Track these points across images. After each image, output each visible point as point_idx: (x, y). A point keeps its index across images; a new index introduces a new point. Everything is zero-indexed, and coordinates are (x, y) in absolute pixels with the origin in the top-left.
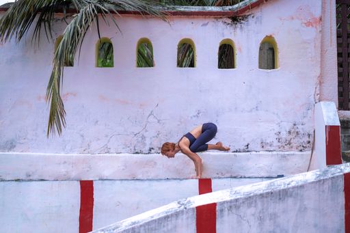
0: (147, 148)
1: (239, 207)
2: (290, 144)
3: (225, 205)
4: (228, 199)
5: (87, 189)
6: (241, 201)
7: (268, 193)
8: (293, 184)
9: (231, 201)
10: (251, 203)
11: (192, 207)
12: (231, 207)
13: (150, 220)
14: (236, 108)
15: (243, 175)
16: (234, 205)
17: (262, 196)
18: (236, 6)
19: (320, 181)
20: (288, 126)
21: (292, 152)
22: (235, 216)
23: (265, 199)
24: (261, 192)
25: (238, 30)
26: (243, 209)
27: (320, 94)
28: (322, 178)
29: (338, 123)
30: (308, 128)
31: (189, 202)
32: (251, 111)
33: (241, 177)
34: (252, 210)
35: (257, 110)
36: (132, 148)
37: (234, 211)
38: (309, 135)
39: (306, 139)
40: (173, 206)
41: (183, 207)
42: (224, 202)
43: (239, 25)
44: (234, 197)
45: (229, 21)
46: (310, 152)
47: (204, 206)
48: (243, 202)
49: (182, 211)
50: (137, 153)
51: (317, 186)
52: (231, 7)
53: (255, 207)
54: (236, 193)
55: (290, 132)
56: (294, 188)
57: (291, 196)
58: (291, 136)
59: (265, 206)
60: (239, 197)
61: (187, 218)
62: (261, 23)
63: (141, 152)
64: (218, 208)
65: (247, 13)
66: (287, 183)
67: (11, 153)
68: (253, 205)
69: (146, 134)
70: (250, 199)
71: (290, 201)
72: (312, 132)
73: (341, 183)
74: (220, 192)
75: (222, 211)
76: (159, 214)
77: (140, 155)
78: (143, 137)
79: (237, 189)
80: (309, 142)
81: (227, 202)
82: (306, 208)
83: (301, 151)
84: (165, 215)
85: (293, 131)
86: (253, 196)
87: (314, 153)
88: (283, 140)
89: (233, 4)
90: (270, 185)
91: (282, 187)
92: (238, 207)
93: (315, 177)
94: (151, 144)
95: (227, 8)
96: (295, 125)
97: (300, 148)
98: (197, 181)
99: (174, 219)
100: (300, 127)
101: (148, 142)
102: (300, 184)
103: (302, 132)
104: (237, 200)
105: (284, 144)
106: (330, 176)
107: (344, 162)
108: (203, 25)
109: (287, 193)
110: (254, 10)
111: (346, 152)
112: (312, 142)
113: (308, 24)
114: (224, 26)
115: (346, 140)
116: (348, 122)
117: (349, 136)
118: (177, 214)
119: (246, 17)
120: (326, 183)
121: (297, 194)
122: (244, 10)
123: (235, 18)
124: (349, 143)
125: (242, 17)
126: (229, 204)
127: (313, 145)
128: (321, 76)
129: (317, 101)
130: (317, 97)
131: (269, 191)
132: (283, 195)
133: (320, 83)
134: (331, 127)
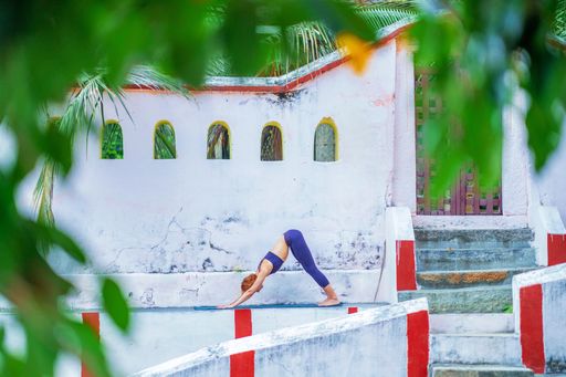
0: (168, 266)
1: (282, 355)
2: (353, 259)
3: (266, 353)
4: (269, 345)
6: (284, 348)
7: (316, 338)
8: (347, 327)
9: (272, 349)
10: (296, 351)
11: (225, 355)
12: (272, 355)
13: (175, 371)
14: (284, 213)
16: (276, 353)
17: (309, 341)
18: (284, 77)
19: (379, 323)
20: (352, 237)
21: (356, 271)
22: (277, 366)
23: (314, 346)
24: (309, 337)
25: (287, 110)
26: (287, 358)
27: (393, 194)
28: (381, 320)
29: (412, 237)
30: (376, 239)
31: (222, 349)
32: (303, 217)
34: (298, 359)
35: (311, 215)
36: (148, 265)
37: (276, 360)
38: (378, 248)
39: (375, 253)
40: (202, 355)
41: (214, 355)
42: (264, 350)
43: (287, 103)
44: (276, 344)
45: (276, 98)
46: (379, 270)
47: (239, 354)
48: (287, 350)
49: (214, 361)
50: (154, 272)
51: (375, 330)
52: (277, 79)
53: (301, 354)
54: (279, 338)
55: (353, 244)
56: (347, 331)
57: (344, 341)
58: (355, 250)
59: (313, 353)
60: (281, 343)
61: (220, 369)
62: (317, 101)
63: (160, 272)
64: (256, 357)
65: (298, 88)
66: (340, 325)
69: (166, 248)
70: (295, 346)
71: (343, 348)
72: (382, 245)
74: (259, 336)
75: (261, 360)
76: (185, 365)
77: (158, 275)
78: (163, 252)
79: (280, 332)
80: (378, 257)
81: (268, 349)
82: (361, 356)
83: (368, 268)
84: (193, 365)
85: (357, 242)
86: (299, 343)
87: (385, 270)
88: (345, 255)
89: (281, 74)
90: (320, 327)
91: (334, 331)
92: (280, 356)
93: (373, 318)
94: (173, 260)
95: (273, 80)
96: (360, 235)
97: (366, 265)
98: (233, 312)
99: (203, 370)
100: (367, 237)
101: (168, 257)
102: (355, 327)
103: (368, 244)
104: (279, 347)
105: (346, 260)
106: (390, 317)
107: (419, 287)
108: (241, 103)
109: (339, 337)
110: (307, 84)
111: (422, 273)
112: (381, 257)
113: (378, 103)
114: (268, 105)
115: (423, 257)
116: (427, 232)
117: (427, 252)
118: (207, 365)
119: (298, 93)
120: (386, 326)
121: (351, 339)
122: (294, 84)
123: (283, 94)
124: (427, 261)
125: (293, 92)
126: (270, 352)
127: (384, 260)
128: (395, 171)
129: (389, 204)
130: (389, 199)
131: (319, 335)
132: (334, 340)
133: (393, 179)
134: (403, 243)
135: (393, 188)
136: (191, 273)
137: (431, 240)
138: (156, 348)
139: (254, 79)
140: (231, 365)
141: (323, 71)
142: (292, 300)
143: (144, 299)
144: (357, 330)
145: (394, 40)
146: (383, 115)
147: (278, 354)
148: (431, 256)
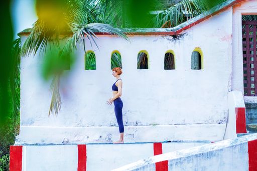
2: (212, 119)
3: (174, 162)
4: (176, 158)
5: (82, 151)
6: (183, 159)
7: (200, 154)
8: (216, 148)
9: (177, 160)
10: (190, 160)
11: (153, 163)
12: (177, 163)
15: (181, 140)
16: (179, 161)
17: (196, 156)
18: (175, 28)
19: (233, 146)
21: (214, 125)
22: (180, 168)
23: (198, 158)
24: (196, 153)
25: (177, 44)
26: (185, 164)
27: (232, 86)
28: (234, 144)
29: (244, 106)
31: (151, 160)
33: (180, 142)
34: (190, 165)
36: (109, 122)
37: (179, 165)
38: (225, 113)
39: (223, 116)
40: (141, 162)
41: (147, 163)
42: (173, 160)
43: (177, 40)
44: (179, 157)
45: (171, 38)
46: (225, 124)
47: (160, 162)
48: (185, 160)
49: (147, 166)
50: (112, 126)
51: (231, 150)
52: (172, 29)
53: (192, 162)
54: (180, 154)
56: (216, 151)
57: (215, 156)
58: (213, 114)
59: (199, 161)
60: (182, 156)
61: (150, 170)
62: (192, 39)
63: (115, 125)
64: (169, 164)
65: (182, 33)
66: (212, 147)
67: (31, 126)
68: (191, 162)
70: (189, 158)
71: (214, 159)
72: (226, 111)
73: (246, 148)
75: (171, 165)
77: (114, 127)
79: (180, 151)
81: (175, 160)
82: (224, 163)
83: (219, 123)
84: (136, 168)
85: (214, 110)
86: (191, 156)
87: (228, 124)
88: (208, 117)
89: (173, 26)
90: (202, 149)
91: (209, 150)
92: (181, 163)
93: (230, 143)
95: (170, 29)
96: (215, 106)
98: (152, 145)
99: (142, 170)
100: (219, 107)
102: (220, 148)
103: (219, 111)
104: (181, 159)
105: (208, 119)
106: (239, 143)
107: (248, 132)
108: (154, 41)
109: (212, 154)
110: (187, 31)
111: (249, 125)
112: (226, 117)
113: (224, 39)
114: (168, 41)
115: (249, 117)
116: (250, 104)
117: (251, 114)
118: (144, 168)
119: (182, 35)
120: (237, 147)
121: (219, 155)
122: (181, 31)
123: (175, 36)
124: (251, 119)
125: (180, 35)
126: (176, 161)
127: (228, 119)
128: (233, 74)
129: (230, 90)
130: (230, 88)
131: (201, 153)
132: (210, 155)
133: (232, 78)
134: (240, 109)
135: (232, 82)
136: (130, 126)
137: (252, 108)
138: (115, 162)
139: (160, 29)
140: (156, 168)
141: (196, 23)
142: (181, 139)
143: (107, 139)
144: (222, 150)
145: (231, 7)
146: (226, 45)
147: (180, 162)
148: (253, 116)
